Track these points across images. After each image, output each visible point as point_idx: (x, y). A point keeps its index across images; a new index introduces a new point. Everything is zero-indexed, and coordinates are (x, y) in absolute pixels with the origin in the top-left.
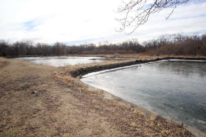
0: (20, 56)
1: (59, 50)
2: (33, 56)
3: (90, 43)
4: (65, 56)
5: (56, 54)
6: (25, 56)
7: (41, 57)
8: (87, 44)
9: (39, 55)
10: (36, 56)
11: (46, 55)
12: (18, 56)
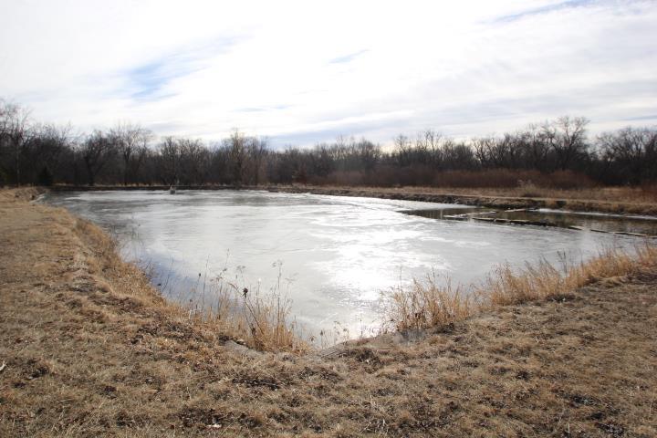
0: (98, 186)
1: (240, 164)
2: (143, 189)
3: (358, 140)
4: (263, 189)
5: (228, 182)
6: (120, 186)
7: (172, 193)
8: (347, 143)
9: (165, 184)
10: (154, 189)
11: (192, 185)
12: (91, 184)
